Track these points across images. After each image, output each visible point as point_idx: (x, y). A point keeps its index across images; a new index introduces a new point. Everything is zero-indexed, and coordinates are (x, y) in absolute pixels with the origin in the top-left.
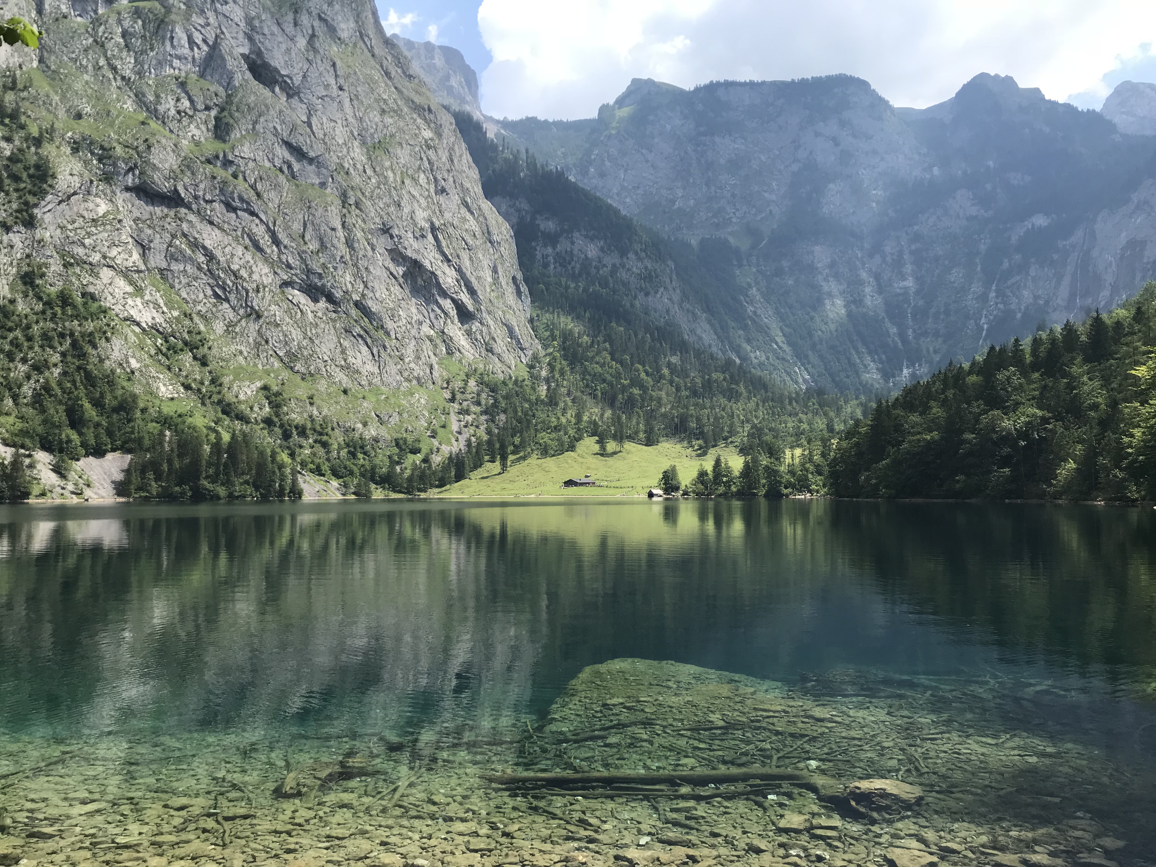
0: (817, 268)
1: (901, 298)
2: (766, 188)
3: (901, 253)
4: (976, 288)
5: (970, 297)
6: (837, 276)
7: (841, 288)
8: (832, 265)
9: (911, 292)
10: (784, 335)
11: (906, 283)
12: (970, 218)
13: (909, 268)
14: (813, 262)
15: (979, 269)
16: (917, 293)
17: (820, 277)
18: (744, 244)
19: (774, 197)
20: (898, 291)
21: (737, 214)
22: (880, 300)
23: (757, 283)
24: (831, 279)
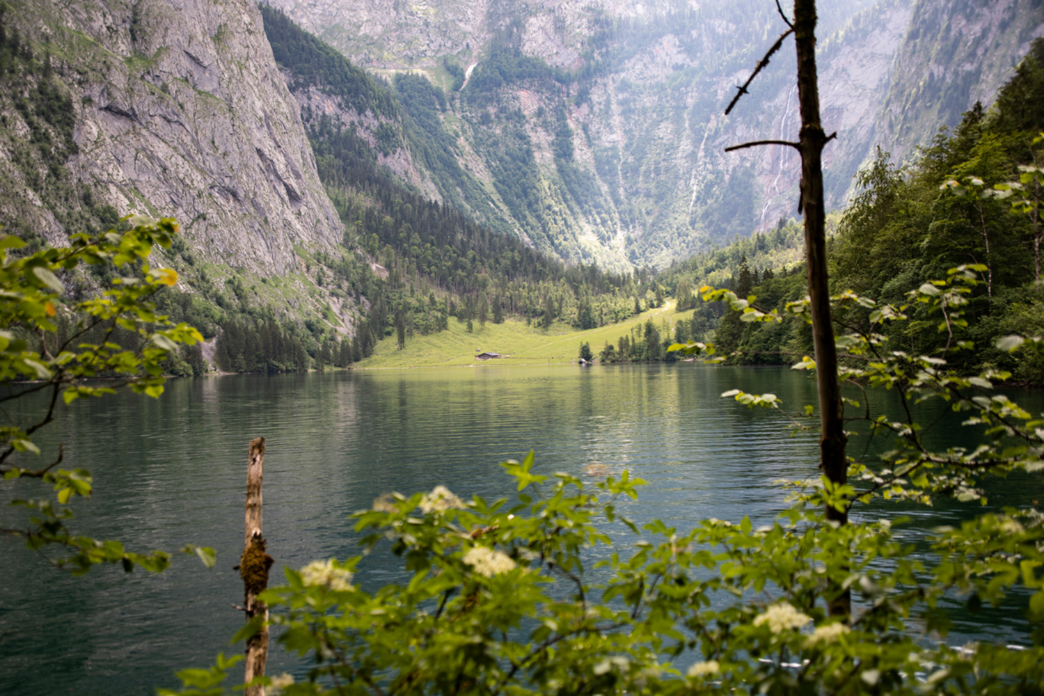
0: (524, 117)
1: (610, 153)
2: (461, 17)
3: (608, 102)
4: (685, 146)
5: (679, 155)
6: (546, 126)
7: (550, 139)
8: (540, 113)
9: (619, 147)
10: (499, 192)
11: (614, 137)
12: (677, 67)
13: (616, 120)
14: (519, 109)
15: (687, 125)
16: (627, 147)
17: (527, 126)
18: (444, 84)
19: (469, 28)
20: (607, 145)
21: (432, 45)
22: (589, 154)
23: (464, 132)
24: (539, 129)
